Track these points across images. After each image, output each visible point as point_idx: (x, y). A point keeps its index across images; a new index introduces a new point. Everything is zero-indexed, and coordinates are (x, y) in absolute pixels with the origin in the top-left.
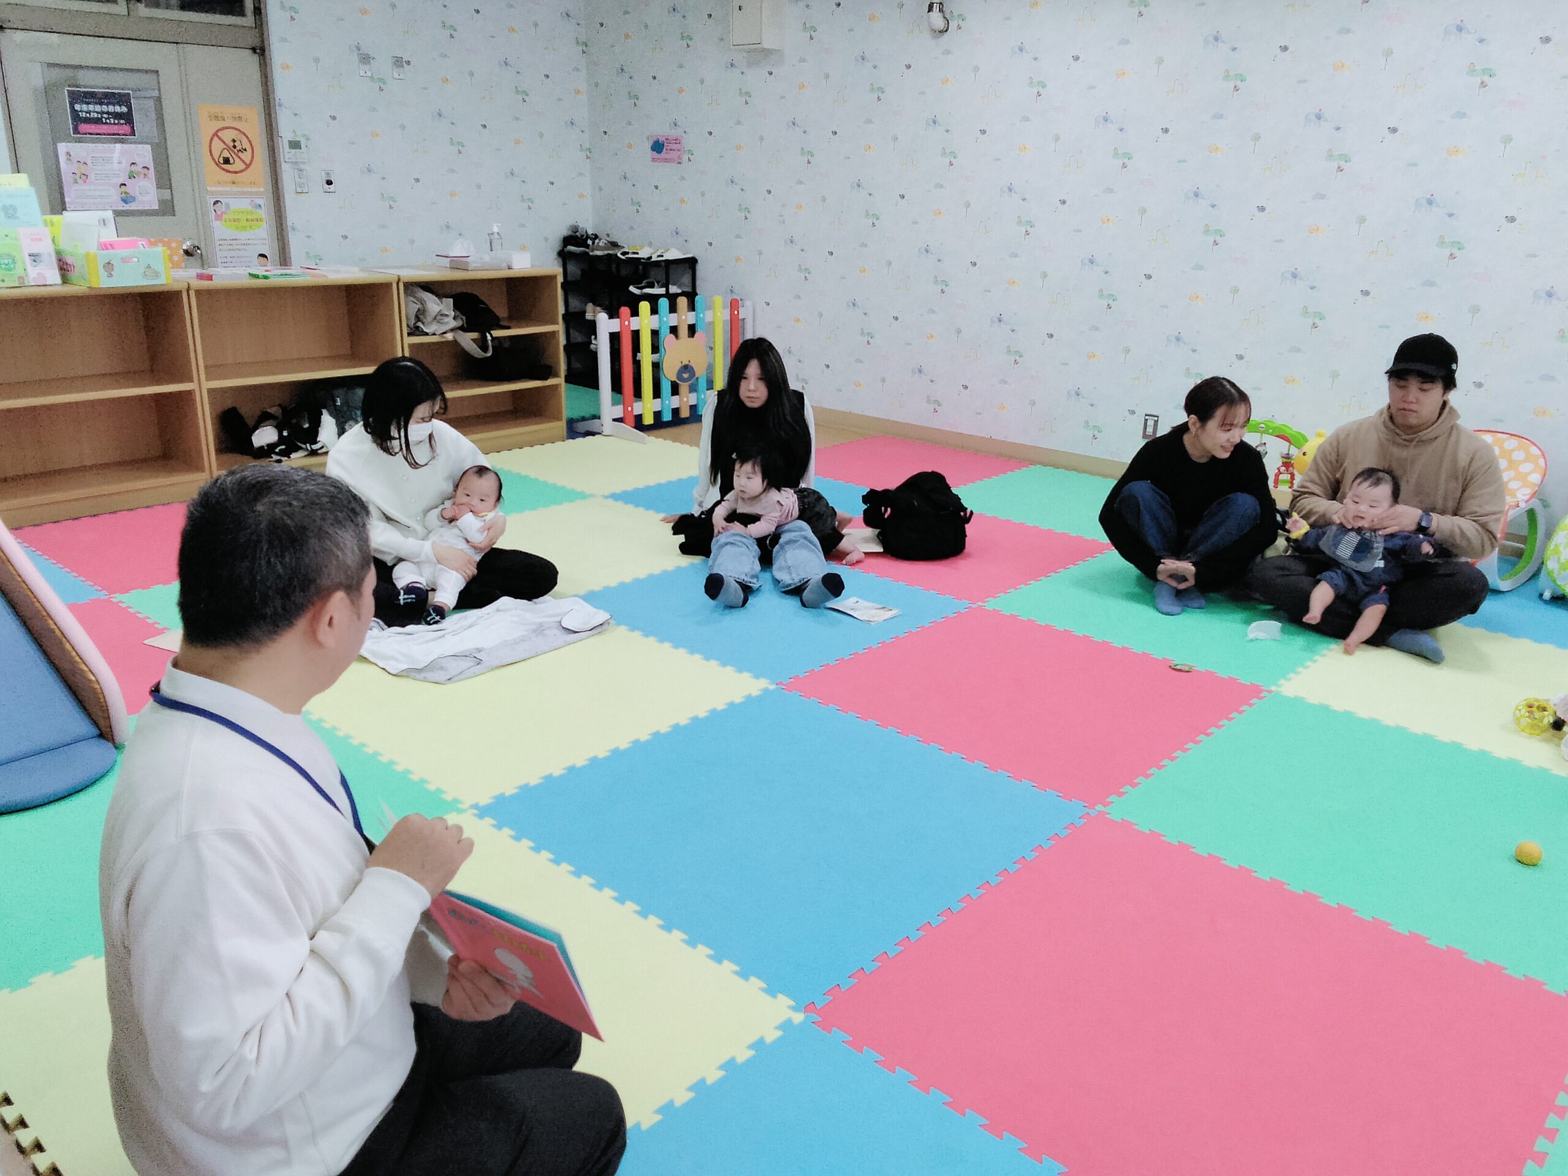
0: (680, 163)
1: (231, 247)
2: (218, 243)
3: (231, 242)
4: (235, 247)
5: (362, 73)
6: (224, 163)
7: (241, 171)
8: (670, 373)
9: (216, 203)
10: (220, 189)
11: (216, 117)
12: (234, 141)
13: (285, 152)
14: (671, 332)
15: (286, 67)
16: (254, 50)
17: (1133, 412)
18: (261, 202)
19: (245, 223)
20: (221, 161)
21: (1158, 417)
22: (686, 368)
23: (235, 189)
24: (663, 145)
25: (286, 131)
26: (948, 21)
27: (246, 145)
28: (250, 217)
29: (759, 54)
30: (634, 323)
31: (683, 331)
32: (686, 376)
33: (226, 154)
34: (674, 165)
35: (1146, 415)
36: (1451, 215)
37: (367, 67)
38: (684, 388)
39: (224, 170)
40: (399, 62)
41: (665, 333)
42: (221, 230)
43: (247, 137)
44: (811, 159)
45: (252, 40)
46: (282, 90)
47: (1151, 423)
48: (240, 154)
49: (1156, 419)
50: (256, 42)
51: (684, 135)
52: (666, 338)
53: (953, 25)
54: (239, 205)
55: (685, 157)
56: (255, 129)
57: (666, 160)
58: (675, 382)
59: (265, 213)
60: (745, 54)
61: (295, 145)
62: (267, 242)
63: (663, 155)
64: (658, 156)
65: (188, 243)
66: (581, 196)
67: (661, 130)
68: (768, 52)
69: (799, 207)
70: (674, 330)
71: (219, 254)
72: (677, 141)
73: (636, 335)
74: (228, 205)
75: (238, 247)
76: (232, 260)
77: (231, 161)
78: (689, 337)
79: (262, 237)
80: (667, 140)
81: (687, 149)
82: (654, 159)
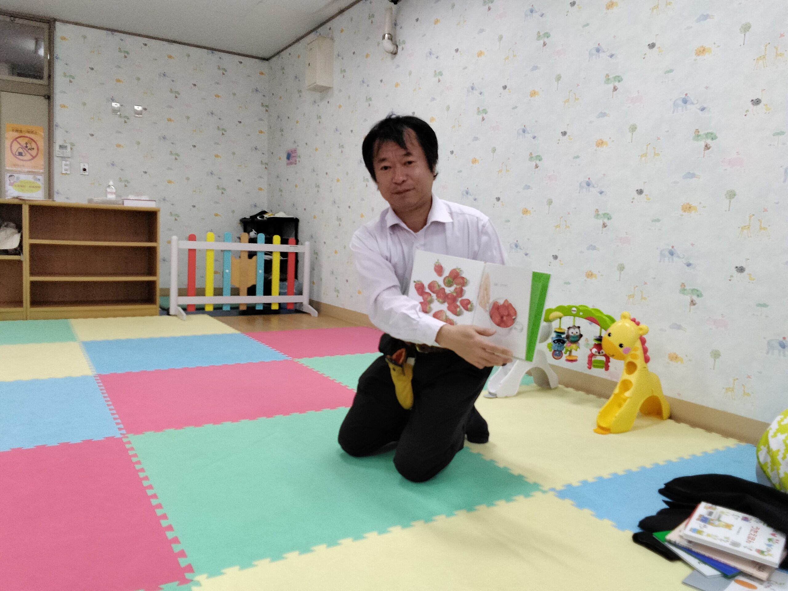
0: (296, 164)
6: (19, 155)
7: (29, 160)
9: (11, 176)
10: (15, 169)
11: (17, 131)
12: (27, 144)
13: (57, 151)
15: (64, 107)
18: (39, 177)
19: (29, 188)
24: (291, 155)
25: (59, 140)
27: (34, 147)
28: (32, 185)
33: (21, 150)
34: (294, 166)
39: (18, 159)
43: (35, 142)
45: (44, 91)
46: (59, 118)
48: (30, 151)
50: (46, 93)
51: (297, 147)
54: (25, 178)
55: (298, 160)
56: (40, 137)
57: (291, 163)
59: (42, 185)
60: (320, 95)
61: (64, 147)
66: (260, 189)
67: (290, 147)
68: (328, 90)
69: (337, 182)
72: (295, 151)
74: (18, 178)
77: (24, 154)
80: (292, 151)
81: (298, 155)
82: (287, 164)
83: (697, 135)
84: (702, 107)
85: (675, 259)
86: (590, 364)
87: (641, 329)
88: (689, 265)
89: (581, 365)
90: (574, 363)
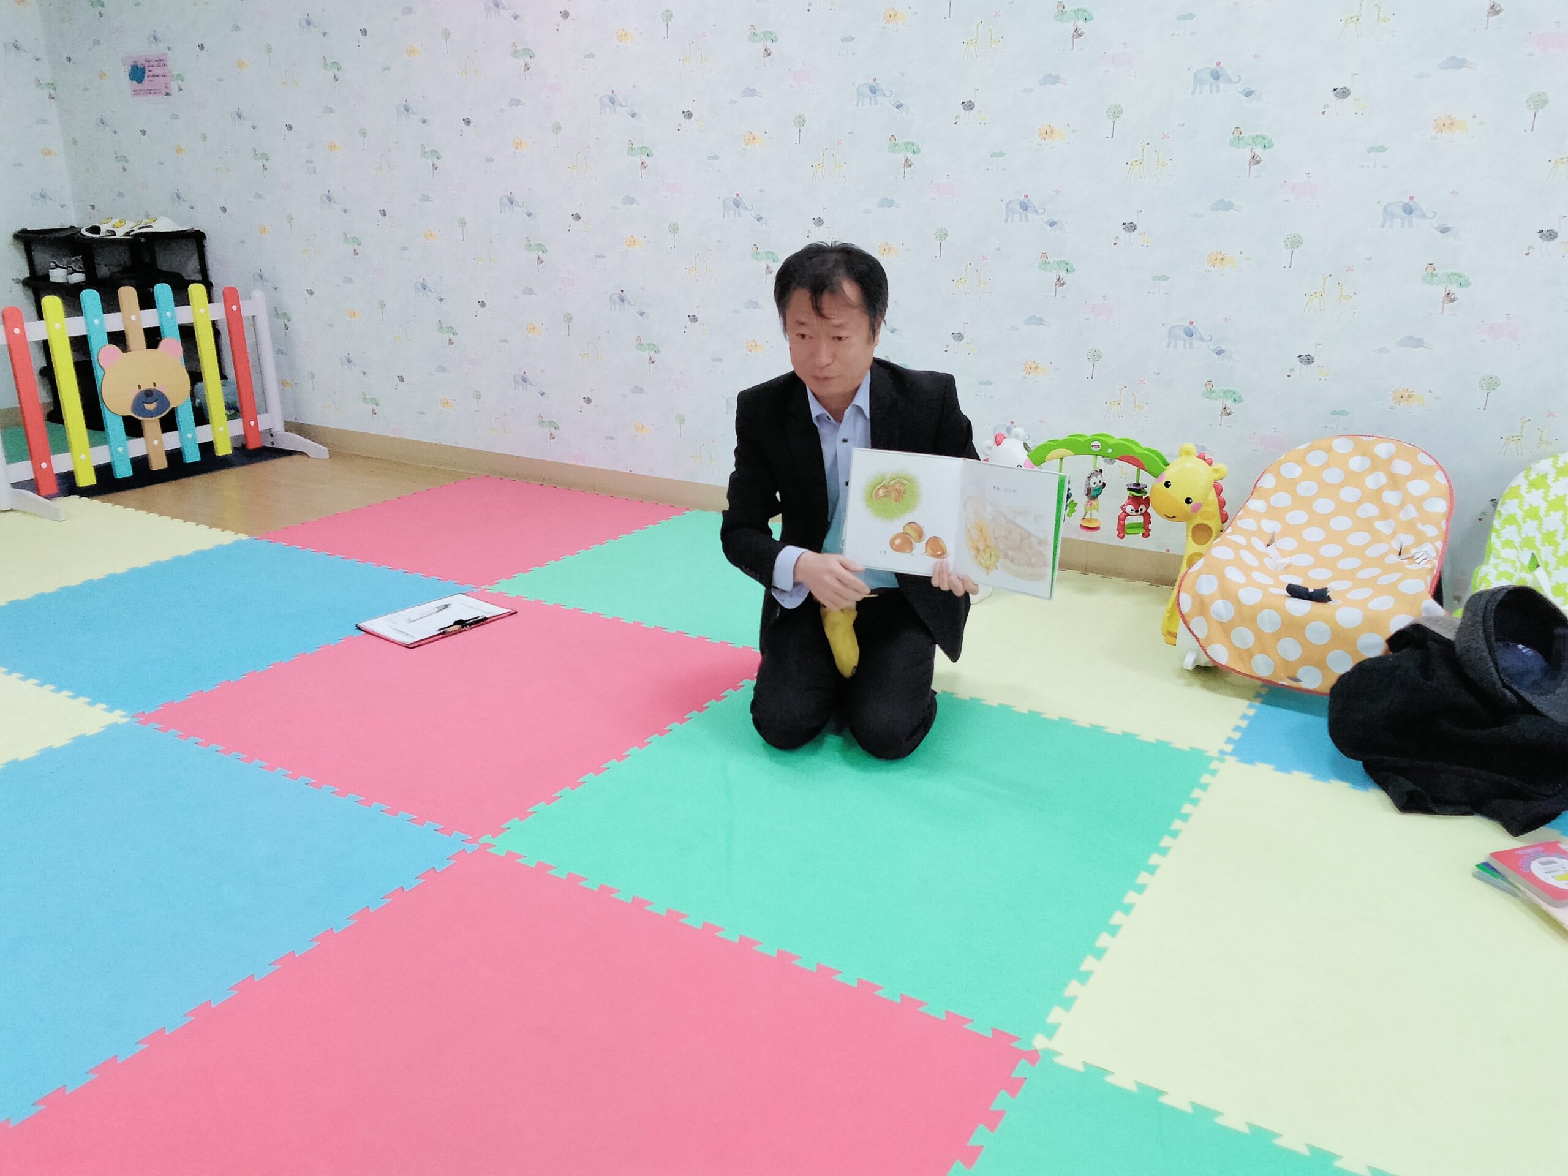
0: (167, 94)
8: (118, 403)
14: (112, 342)
22: (148, 395)
24: (144, 69)
30: (38, 331)
31: (136, 339)
32: (151, 407)
34: (161, 97)
36: (1248, 94)
38: (151, 425)
41: (99, 343)
44: (339, 74)
51: (167, 52)
52: (103, 354)
55: (174, 85)
57: (150, 92)
58: (130, 417)
63: (146, 84)
64: (139, 86)
66: (48, 153)
67: (139, 49)
69: (333, 147)
70: (118, 339)
72: (160, 62)
73: (44, 347)
78: (148, 347)
80: (148, 61)
81: (174, 73)
82: (135, 93)
83: (1238, 137)
84: (1247, 90)
85: (1195, 342)
86: (1122, 530)
87: (1216, 471)
88: (1220, 352)
89: (1108, 534)
90: (1095, 533)
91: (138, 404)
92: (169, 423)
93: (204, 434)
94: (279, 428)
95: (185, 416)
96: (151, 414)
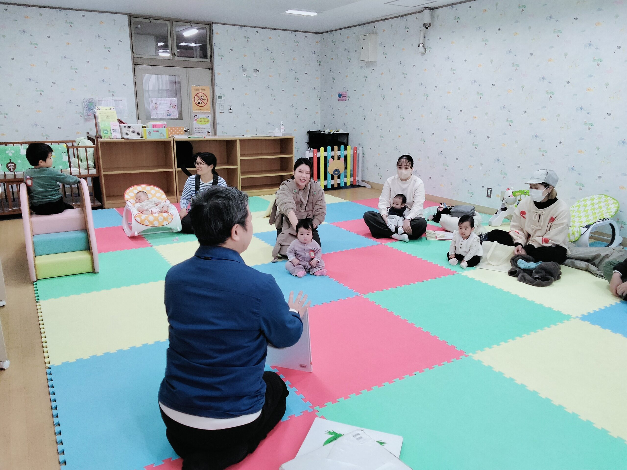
0: (346, 101)
1: (199, 129)
2: (195, 128)
3: (199, 128)
4: (200, 130)
5: (243, 75)
6: (198, 104)
7: (203, 106)
8: (331, 171)
9: (195, 116)
10: (197, 112)
11: (197, 90)
12: (202, 97)
13: (217, 100)
14: (331, 158)
15: (219, 74)
16: (209, 69)
17: (484, 187)
18: (209, 115)
19: (204, 122)
20: (198, 103)
21: (492, 189)
22: (336, 170)
23: (201, 111)
25: (218, 94)
26: (426, 49)
27: (205, 98)
28: (205, 120)
29: (370, 64)
30: (318, 155)
31: (336, 158)
32: (336, 173)
33: (199, 101)
34: (344, 101)
35: (488, 188)
36: (588, 113)
37: (245, 73)
38: (336, 177)
39: (198, 106)
40: (255, 71)
41: (329, 158)
42: (196, 124)
43: (206, 95)
44: (384, 98)
45: (209, 66)
46: (217, 81)
47: (489, 191)
48: (203, 101)
49: (491, 190)
50: (210, 66)
52: (330, 160)
53: (428, 51)
54: (202, 116)
55: (347, 99)
56: (208, 93)
57: (342, 100)
58: (332, 175)
59: (210, 120)
60: (366, 64)
61: (220, 98)
62: (210, 128)
63: (341, 98)
64: (340, 99)
65: (186, 128)
66: (317, 113)
67: (341, 90)
68: (372, 63)
69: (380, 115)
70: (333, 157)
71: (195, 132)
72: (345, 94)
73: (319, 158)
74: (199, 117)
75: (201, 129)
76: (199, 133)
77: (201, 103)
78: (338, 159)
79: (208, 126)
80: (342, 93)
81: (348, 96)
82: (339, 100)
85: (574, 171)
88: (580, 174)
91: (334, 172)
92: (339, 177)
93: (345, 180)
94: (360, 180)
95: (342, 176)
96: (336, 174)
